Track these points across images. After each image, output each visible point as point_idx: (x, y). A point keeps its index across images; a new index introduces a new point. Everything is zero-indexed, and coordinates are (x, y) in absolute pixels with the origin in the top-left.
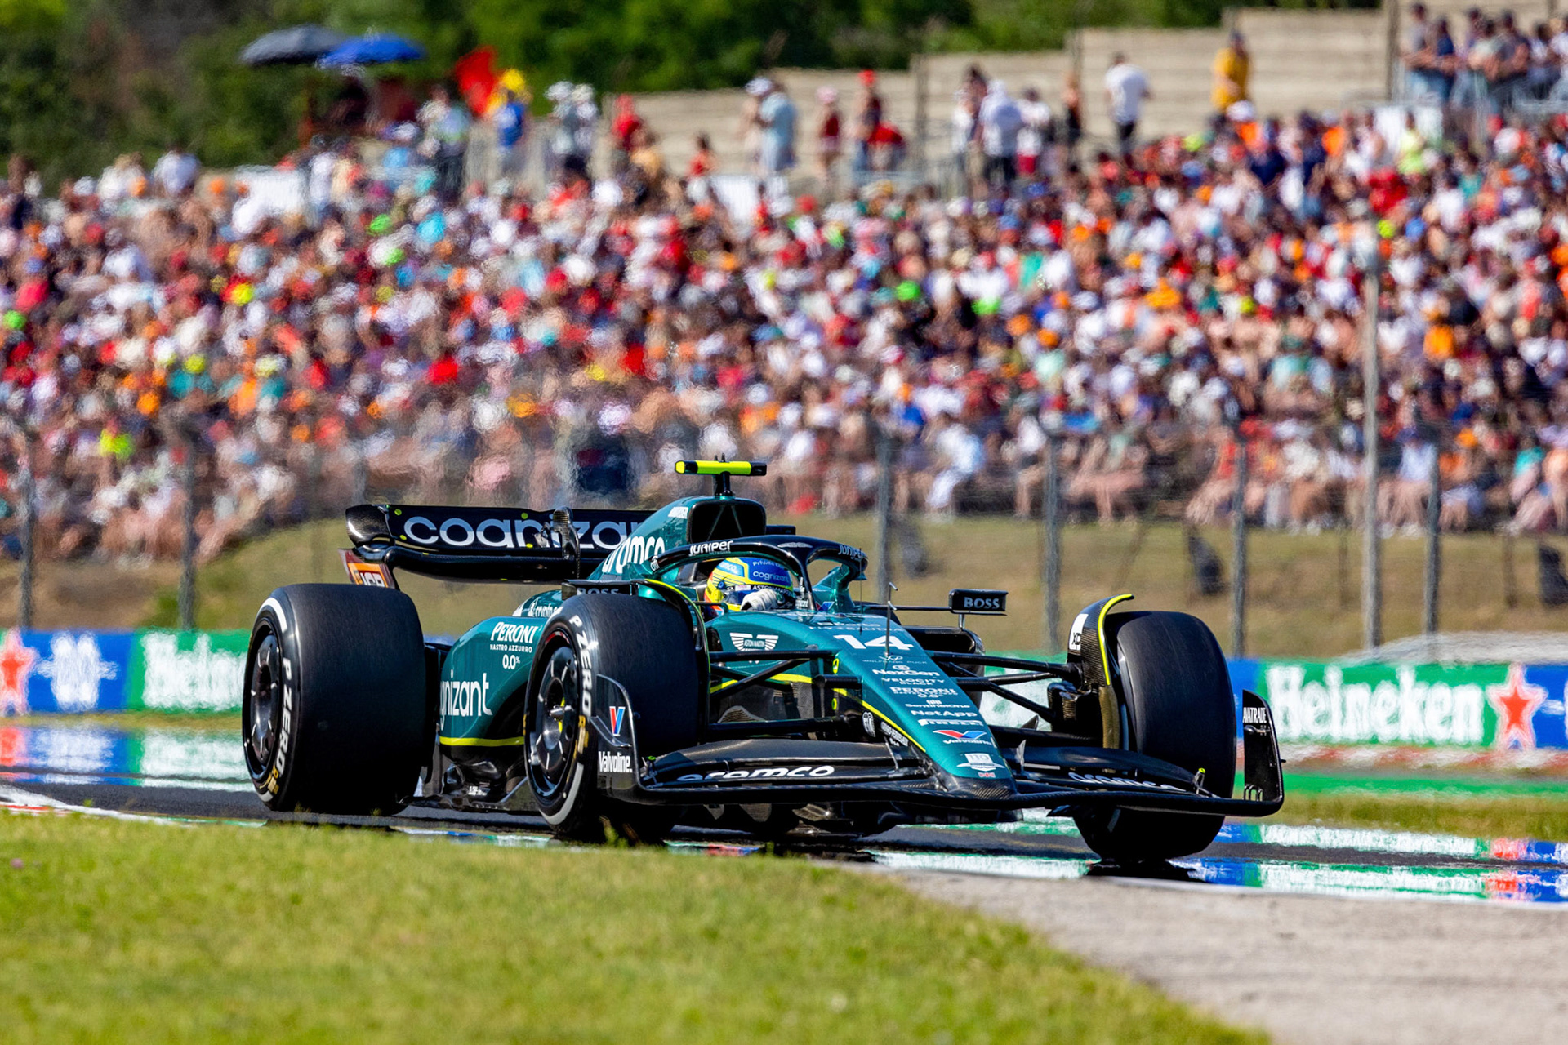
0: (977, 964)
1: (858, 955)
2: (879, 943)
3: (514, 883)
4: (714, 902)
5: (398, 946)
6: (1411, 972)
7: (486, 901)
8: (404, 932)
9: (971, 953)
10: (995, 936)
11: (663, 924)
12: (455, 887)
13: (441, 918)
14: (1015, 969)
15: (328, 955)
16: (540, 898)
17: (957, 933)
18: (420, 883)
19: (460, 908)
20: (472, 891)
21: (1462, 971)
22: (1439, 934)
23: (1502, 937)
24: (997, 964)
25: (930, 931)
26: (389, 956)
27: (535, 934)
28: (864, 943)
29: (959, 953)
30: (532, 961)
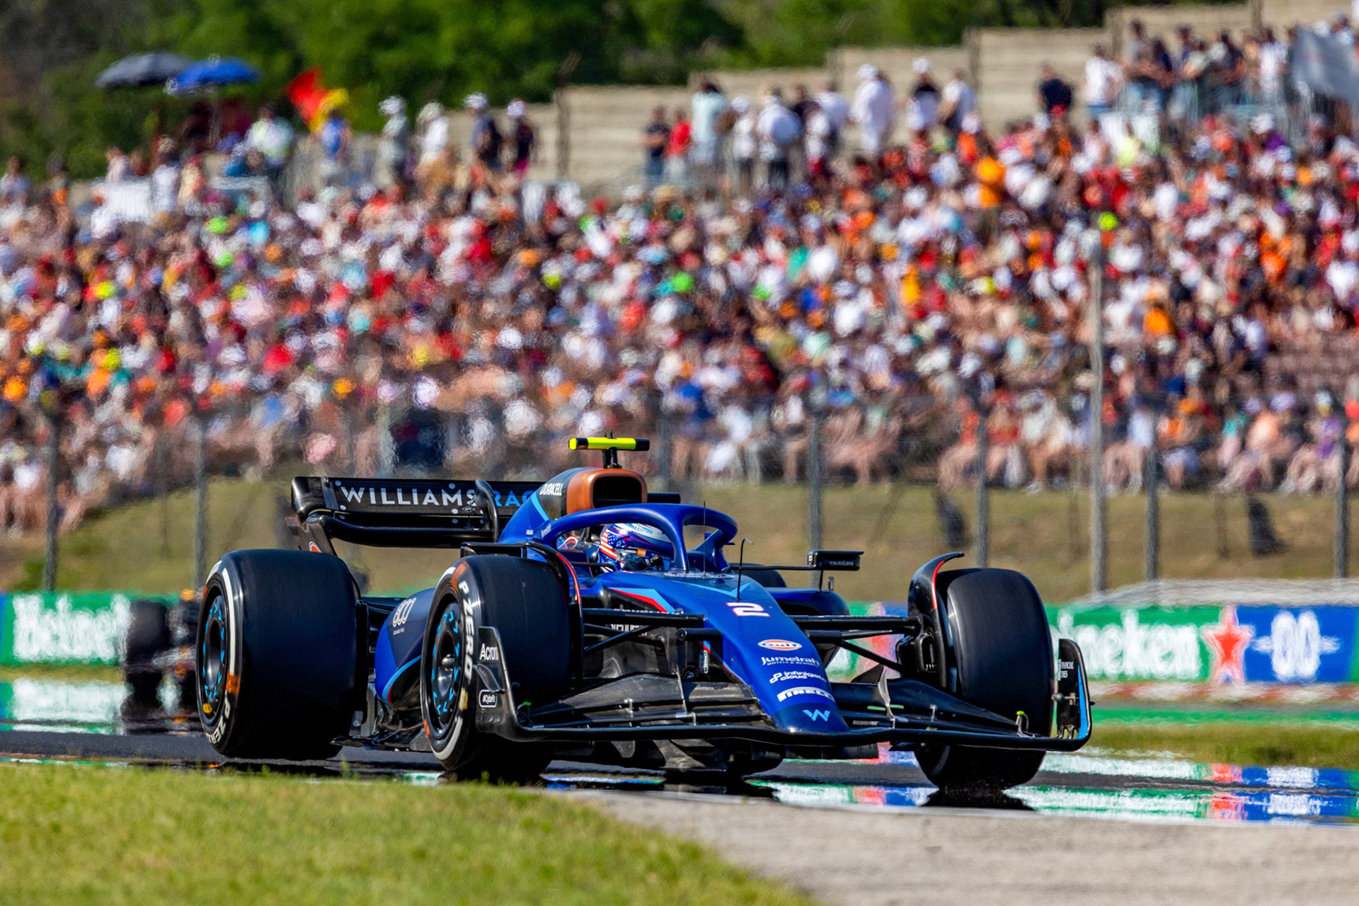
0: (653, 878)
1: (547, 872)
2: (570, 862)
3: (252, 811)
4: (428, 826)
5: (142, 867)
6: (1039, 880)
7: (226, 828)
8: (148, 857)
9: (651, 868)
10: (674, 854)
11: (379, 847)
12: (199, 816)
13: (184, 843)
14: (687, 882)
15: (77, 877)
16: (273, 824)
17: (640, 852)
18: (169, 813)
19: (200, 834)
20: (214, 818)
21: (1087, 878)
22: (1068, 846)
23: (1124, 848)
24: (672, 877)
25: (617, 849)
26: (128, 877)
27: (263, 857)
28: (556, 862)
29: (640, 867)
30: (257, 879)
